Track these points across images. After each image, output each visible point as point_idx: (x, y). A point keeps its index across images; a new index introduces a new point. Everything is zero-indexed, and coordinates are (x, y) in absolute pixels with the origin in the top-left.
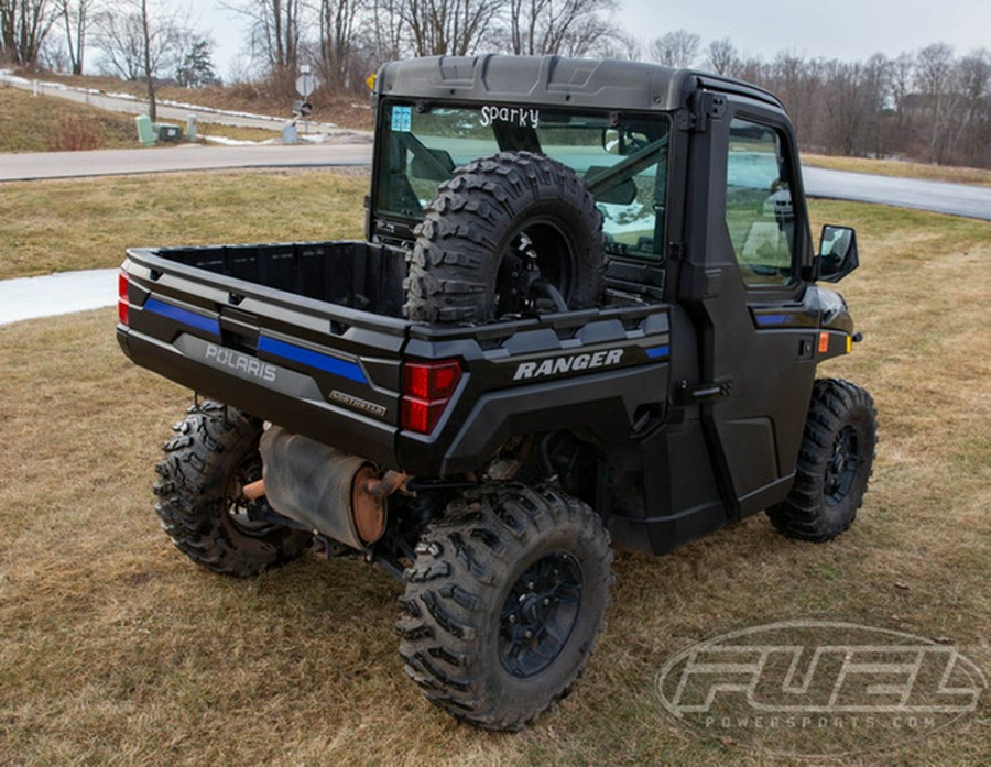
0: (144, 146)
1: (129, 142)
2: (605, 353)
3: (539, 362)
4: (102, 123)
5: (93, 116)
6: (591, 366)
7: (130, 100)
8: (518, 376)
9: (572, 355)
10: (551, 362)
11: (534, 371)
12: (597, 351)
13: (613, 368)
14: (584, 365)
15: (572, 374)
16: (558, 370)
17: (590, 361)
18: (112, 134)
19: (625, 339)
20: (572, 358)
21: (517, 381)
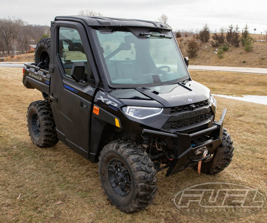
9: (35, 75)
11: (31, 75)
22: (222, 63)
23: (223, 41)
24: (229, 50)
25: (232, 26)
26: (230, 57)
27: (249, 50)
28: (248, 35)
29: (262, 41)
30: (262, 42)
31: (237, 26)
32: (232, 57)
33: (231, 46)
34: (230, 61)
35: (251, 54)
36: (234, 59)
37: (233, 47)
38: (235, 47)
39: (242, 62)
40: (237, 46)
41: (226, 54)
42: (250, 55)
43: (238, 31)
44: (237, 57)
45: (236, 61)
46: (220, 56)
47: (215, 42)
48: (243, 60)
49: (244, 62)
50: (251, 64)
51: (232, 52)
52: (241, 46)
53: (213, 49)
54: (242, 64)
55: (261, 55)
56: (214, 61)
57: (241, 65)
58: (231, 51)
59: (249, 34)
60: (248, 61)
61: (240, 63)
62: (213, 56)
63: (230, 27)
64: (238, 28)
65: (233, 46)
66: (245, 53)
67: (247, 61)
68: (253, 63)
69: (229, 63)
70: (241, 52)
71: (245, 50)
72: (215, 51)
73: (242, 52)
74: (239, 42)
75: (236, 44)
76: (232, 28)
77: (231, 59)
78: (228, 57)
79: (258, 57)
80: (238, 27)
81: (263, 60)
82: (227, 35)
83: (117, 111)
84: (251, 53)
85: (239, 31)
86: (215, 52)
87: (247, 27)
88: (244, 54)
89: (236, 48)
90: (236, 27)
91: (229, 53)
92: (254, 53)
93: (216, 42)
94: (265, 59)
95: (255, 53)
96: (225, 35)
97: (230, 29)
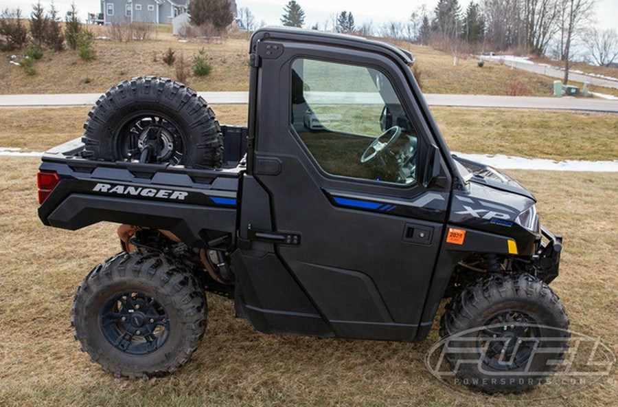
0: (556, 96)
1: (549, 94)
2: (171, 192)
3: (113, 185)
4: (539, 84)
5: (535, 80)
6: (157, 196)
7: (580, 74)
8: (97, 189)
9: (141, 187)
10: (123, 187)
11: (109, 190)
12: (163, 189)
13: (177, 201)
14: (151, 195)
15: (139, 197)
16: (129, 192)
17: (156, 193)
18: (542, 89)
19: (191, 187)
20: (140, 189)
21: (96, 192)
22: (39, 85)
23: (24, 38)
24: (45, 58)
25: (40, 7)
26: (52, 71)
27: (88, 57)
28: (79, 26)
29: (104, 38)
30: (106, 40)
31: (53, 7)
32: (57, 73)
33: (45, 50)
34: (56, 80)
35: (94, 64)
36: (64, 77)
37: (49, 50)
38: (56, 51)
39: (82, 81)
40: (60, 49)
41: (41, 67)
42: (94, 66)
43: (57, 16)
44: (68, 73)
45: (69, 80)
46: (30, 71)
47: (5, 40)
48: (84, 77)
49: (87, 82)
50: (102, 84)
51: (52, 62)
52: (67, 49)
53: (4, 55)
54: (83, 84)
55: (115, 66)
56: (18, 82)
57: (84, 88)
58: (51, 60)
59: (81, 25)
60: (95, 79)
61: (80, 84)
62: (10, 71)
63: (36, 9)
64: (55, 12)
65: (51, 49)
66: (83, 62)
67: (93, 80)
68: (106, 81)
69: (55, 85)
70: (72, 62)
71: (80, 57)
72: (12, 60)
73: (75, 61)
74: (61, 41)
75: (57, 45)
76: (40, 10)
77: (57, 76)
78: (48, 72)
79: (112, 70)
80: (56, 10)
81: (123, 76)
82: (31, 25)
83: (510, 226)
84: (94, 62)
85: (58, 19)
86: (11, 62)
87: (75, 11)
88: (80, 66)
89: (57, 53)
90: (50, 9)
91: (47, 65)
92: (100, 63)
93: (7, 39)
94: (126, 74)
95: (103, 62)
96: (27, 25)
97: (36, 12)
